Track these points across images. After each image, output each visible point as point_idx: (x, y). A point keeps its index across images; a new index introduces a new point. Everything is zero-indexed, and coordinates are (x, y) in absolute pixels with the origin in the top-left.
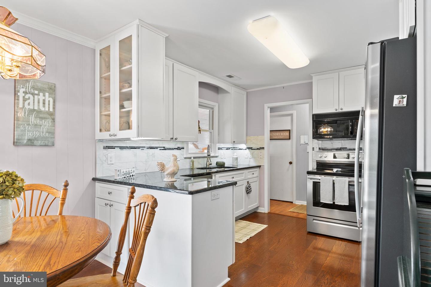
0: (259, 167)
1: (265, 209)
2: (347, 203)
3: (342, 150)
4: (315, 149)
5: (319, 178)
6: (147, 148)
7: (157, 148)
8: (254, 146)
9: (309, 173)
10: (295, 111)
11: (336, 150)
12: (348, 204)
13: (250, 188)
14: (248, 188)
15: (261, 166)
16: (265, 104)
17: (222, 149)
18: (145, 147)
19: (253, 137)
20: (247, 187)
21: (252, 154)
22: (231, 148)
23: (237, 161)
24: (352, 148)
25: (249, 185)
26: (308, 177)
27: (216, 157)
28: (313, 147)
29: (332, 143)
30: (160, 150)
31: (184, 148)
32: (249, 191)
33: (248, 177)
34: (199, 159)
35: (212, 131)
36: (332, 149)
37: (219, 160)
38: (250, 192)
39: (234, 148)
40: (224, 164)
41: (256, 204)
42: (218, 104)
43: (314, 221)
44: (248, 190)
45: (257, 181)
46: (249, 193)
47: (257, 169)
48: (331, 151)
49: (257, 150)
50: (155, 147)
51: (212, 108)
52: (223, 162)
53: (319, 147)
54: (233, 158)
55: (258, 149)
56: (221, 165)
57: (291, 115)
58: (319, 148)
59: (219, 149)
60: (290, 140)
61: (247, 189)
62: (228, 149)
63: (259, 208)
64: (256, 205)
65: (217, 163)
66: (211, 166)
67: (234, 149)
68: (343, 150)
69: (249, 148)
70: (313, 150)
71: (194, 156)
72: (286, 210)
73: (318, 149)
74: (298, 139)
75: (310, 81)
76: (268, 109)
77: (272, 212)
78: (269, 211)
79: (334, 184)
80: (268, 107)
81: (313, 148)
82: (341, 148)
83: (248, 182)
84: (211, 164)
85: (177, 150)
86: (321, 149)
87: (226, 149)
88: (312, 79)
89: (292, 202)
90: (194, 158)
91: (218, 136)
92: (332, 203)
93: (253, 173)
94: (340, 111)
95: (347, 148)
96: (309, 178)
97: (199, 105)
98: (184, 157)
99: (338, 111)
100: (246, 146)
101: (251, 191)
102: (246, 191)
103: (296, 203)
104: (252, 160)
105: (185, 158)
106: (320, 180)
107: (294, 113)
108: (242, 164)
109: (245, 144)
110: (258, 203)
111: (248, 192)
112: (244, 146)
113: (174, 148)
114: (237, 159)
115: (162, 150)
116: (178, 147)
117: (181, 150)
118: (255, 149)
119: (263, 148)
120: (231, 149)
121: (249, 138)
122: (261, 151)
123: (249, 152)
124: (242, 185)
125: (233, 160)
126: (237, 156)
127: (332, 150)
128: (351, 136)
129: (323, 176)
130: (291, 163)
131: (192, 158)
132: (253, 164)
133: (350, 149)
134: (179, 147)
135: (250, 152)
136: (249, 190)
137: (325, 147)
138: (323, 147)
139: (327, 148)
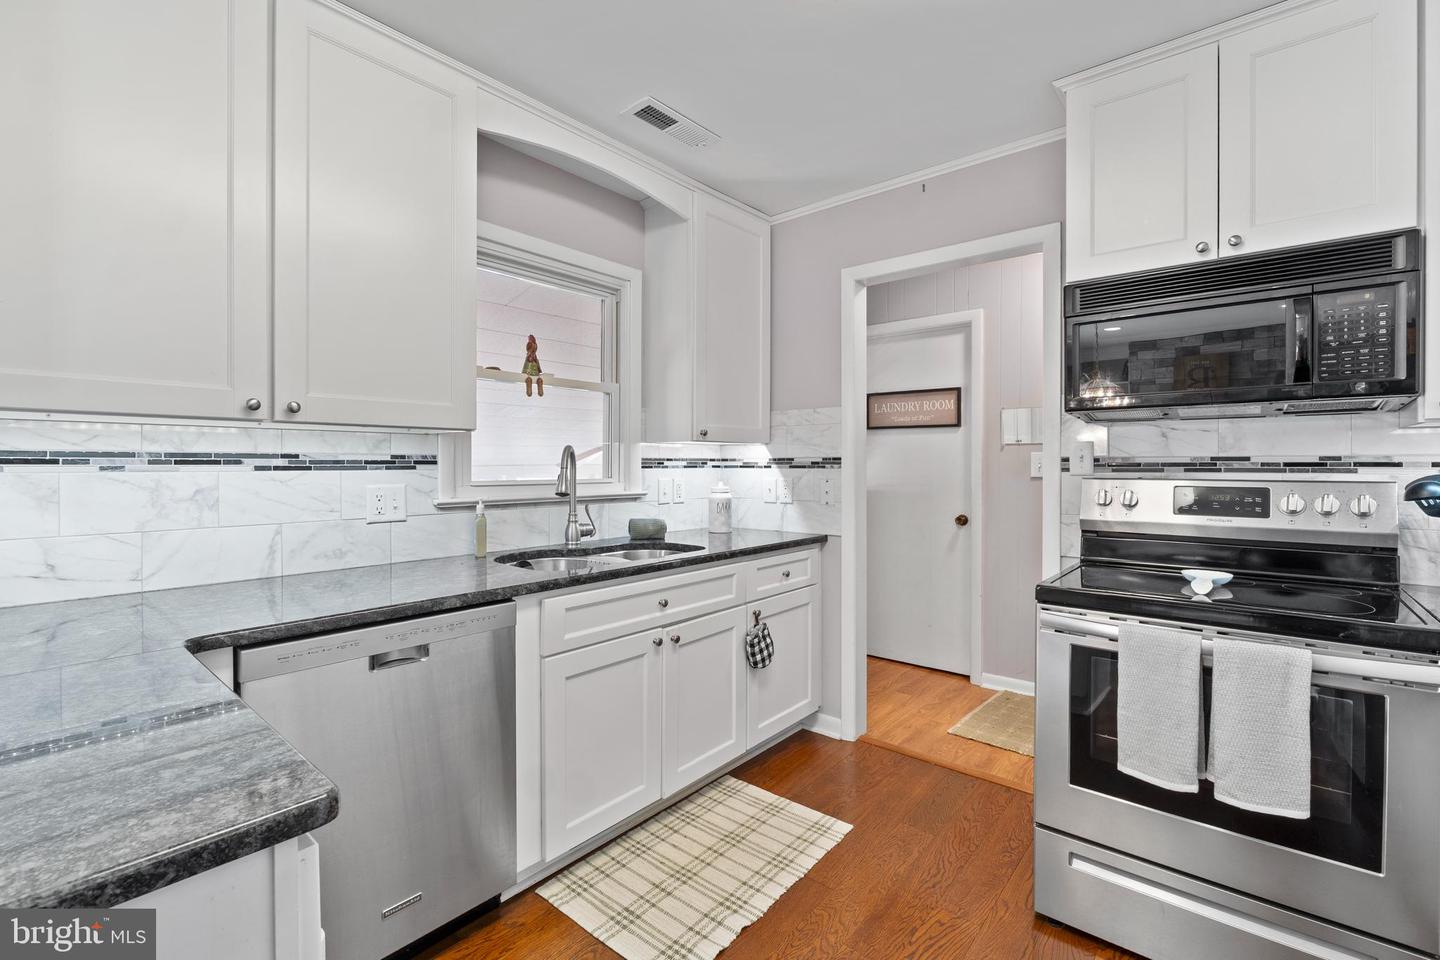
0: (821, 540)
1: (843, 725)
2: (1299, 807)
3: (1219, 470)
4: (1072, 464)
5: (1113, 631)
6: (150, 462)
7: (235, 460)
8: (801, 454)
9: (1048, 596)
10: (982, 310)
11: (1186, 470)
12: (1304, 814)
13: (763, 645)
14: (752, 646)
15: (826, 536)
16: (843, 270)
17: (666, 463)
18: (133, 455)
19: (796, 411)
20: (749, 638)
21: (793, 487)
22: (711, 460)
23: (730, 517)
24: (1281, 461)
25: (761, 626)
26: (1044, 615)
27: (635, 498)
28: (1065, 456)
29: (1164, 435)
30: (257, 468)
31: (435, 463)
32: (759, 657)
33: (759, 589)
34: (532, 509)
35: (613, 387)
36: (1164, 465)
37: (643, 512)
38: (763, 660)
39: (723, 460)
40: (662, 528)
41: (804, 702)
42: (640, 273)
43: (1077, 864)
44: (758, 652)
45: (807, 604)
46: (760, 665)
47: (812, 553)
48: (1158, 474)
49: (812, 470)
50: (224, 455)
51: (615, 291)
52: (655, 522)
53: (1099, 455)
54: (711, 501)
55: (815, 465)
56: (648, 537)
57: (965, 328)
58: (1096, 460)
59: (647, 464)
60: (961, 430)
61: (749, 649)
62: (692, 464)
63: (822, 716)
64: (805, 706)
65: (633, 526)
66: (593, 538)
67: (723, 463)
68: (1227, 470)
69: (779, 461)
70: (1065, 469)
71: (485, 498)
72: (938, 724)
73: (1088, 464)
74: (994, 427)
75: (1050, 137)
76: (857, 292)
77: (876, 735)
78: (863, 731)
79: (1207, 673)
80: (860, 283)
81: (1066, 460)
82: (1219, 459)
83: (757, 615)
84: (589, 533)
85: (387, 468)
86: (1102, 465)
87: (685, 463)
88: (1065, 125)
89: (967, 678)
90: (490, 505)
91: (644, 411)
92: (1194, 789)
93: (784, 569)
94: (1227, 252)
95: (1248, 459)
96: (1047, 625)
97: (479, 253)
98: (436, 502)
99: (1212, 256)
100: (771, 452)
101: (770, 655)
102: (748, 658)
103: (985, 685)
104: (792, 511)
105: (443, 508)
106: (1113, 639)
107: (978, 317)
108: (752, 525)
109: (767, 444)
110: (812, 698)
111: (756, 663)
112: (760, 453)
113: (367, 462)
114: (727, 506)
115: (276, 468)
116: (393, 457)
117: (414, 468)
118: (804, 467)
119: (837, 461)
120: (710, 464)
121: (778, 417)
122: (829, 472)
123: (781, 479)
124: (728, 630)
125: (710, 511)
126: (729, 496)
127: (1163, 471)
128: (1301, 392)
129: (1132, 622)
130: (962, 521)
131: (480, 507)
132: (796, 529)
133: (1268, 464)
134: (403, 457)
135: (784, 475)
136: (761, 651)
137: (1127, 455)
138: (1116, 455)
139: (1137, 461)
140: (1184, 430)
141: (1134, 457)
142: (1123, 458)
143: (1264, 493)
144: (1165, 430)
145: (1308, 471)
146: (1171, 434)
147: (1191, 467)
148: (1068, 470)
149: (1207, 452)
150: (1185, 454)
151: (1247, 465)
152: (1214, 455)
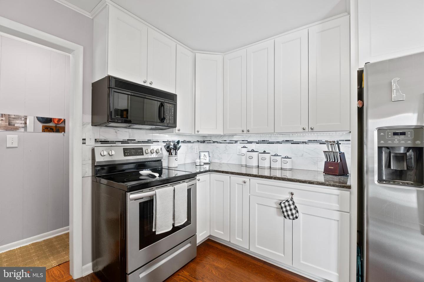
3: (129, 143)
4: (87, 141)
11: (122, 143)
24: (141, 141)
28: (84, 138)
29: (116, 132)
36: (116, 141)
48: (114, 144)
53: (96, 138)
58: (96, 140)
68: (131, 143)
70: (84, 143)
73: (93, 141)
86: (98, 142)
94: (149, 85)
95: (135, 140)
127: (116, 143)
133: (139, 141)
137: (106, 138)
138: (103, 138)
139: (108, 140)
140: (121, 131)
141: (108, 139)
142: (104, 139)
143: (142, 149)
144: (116, 131)
145: (146, 143)
146: (118, 132)
147: (123, 142)
148: (85, 143)
149: (126, 138)
150: (121, 138)
151: (135, 142)
152: (128, 139)
